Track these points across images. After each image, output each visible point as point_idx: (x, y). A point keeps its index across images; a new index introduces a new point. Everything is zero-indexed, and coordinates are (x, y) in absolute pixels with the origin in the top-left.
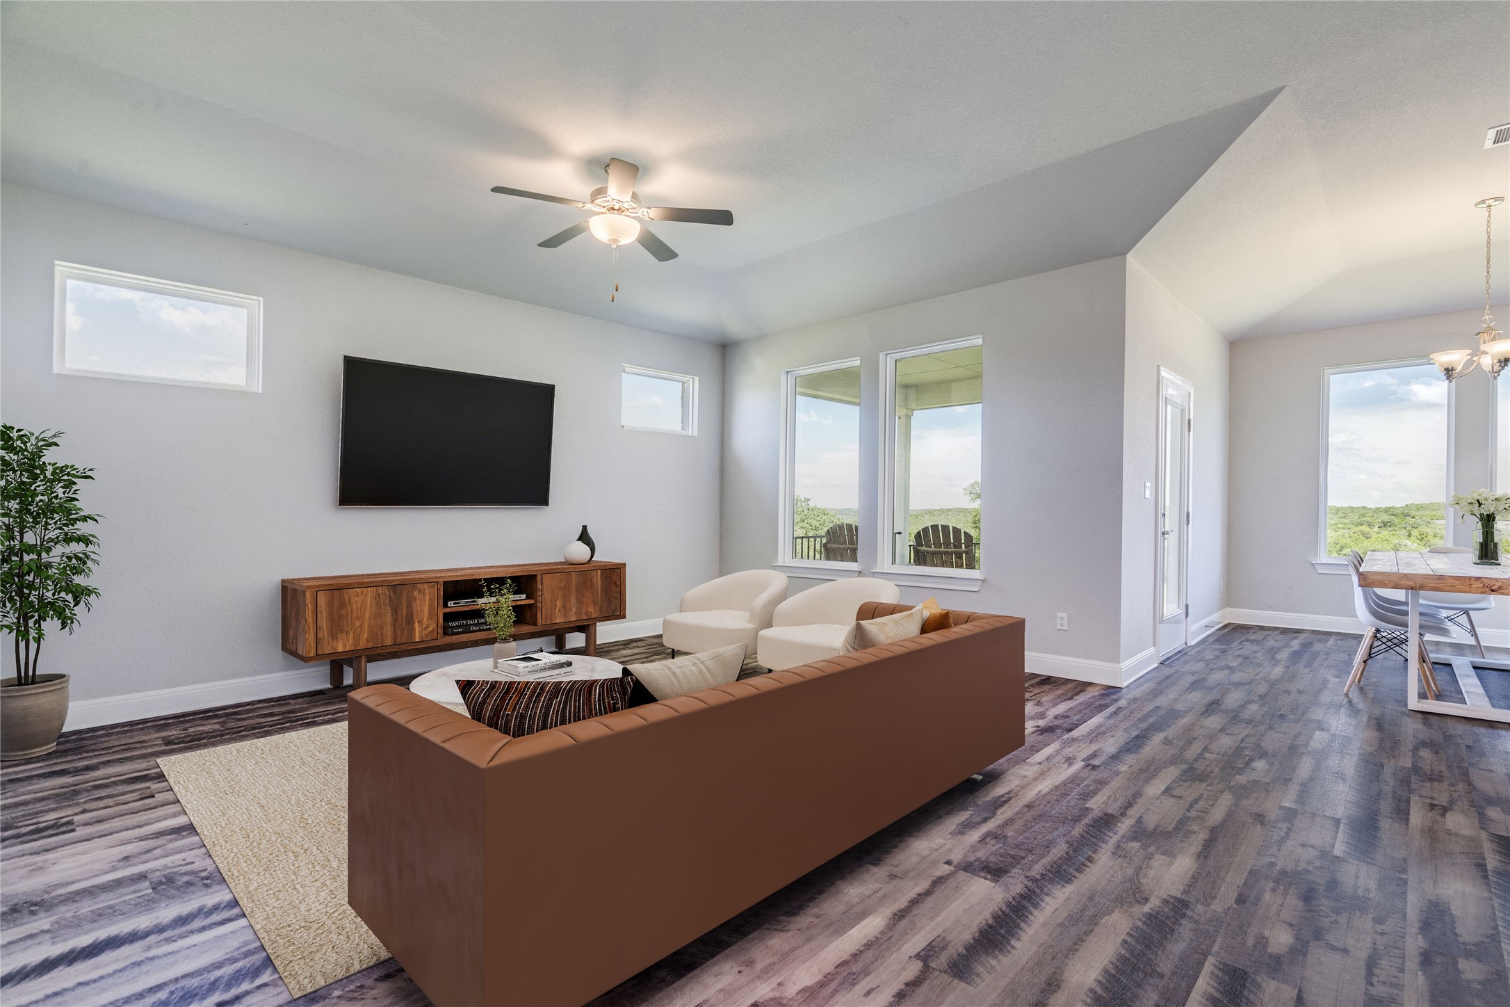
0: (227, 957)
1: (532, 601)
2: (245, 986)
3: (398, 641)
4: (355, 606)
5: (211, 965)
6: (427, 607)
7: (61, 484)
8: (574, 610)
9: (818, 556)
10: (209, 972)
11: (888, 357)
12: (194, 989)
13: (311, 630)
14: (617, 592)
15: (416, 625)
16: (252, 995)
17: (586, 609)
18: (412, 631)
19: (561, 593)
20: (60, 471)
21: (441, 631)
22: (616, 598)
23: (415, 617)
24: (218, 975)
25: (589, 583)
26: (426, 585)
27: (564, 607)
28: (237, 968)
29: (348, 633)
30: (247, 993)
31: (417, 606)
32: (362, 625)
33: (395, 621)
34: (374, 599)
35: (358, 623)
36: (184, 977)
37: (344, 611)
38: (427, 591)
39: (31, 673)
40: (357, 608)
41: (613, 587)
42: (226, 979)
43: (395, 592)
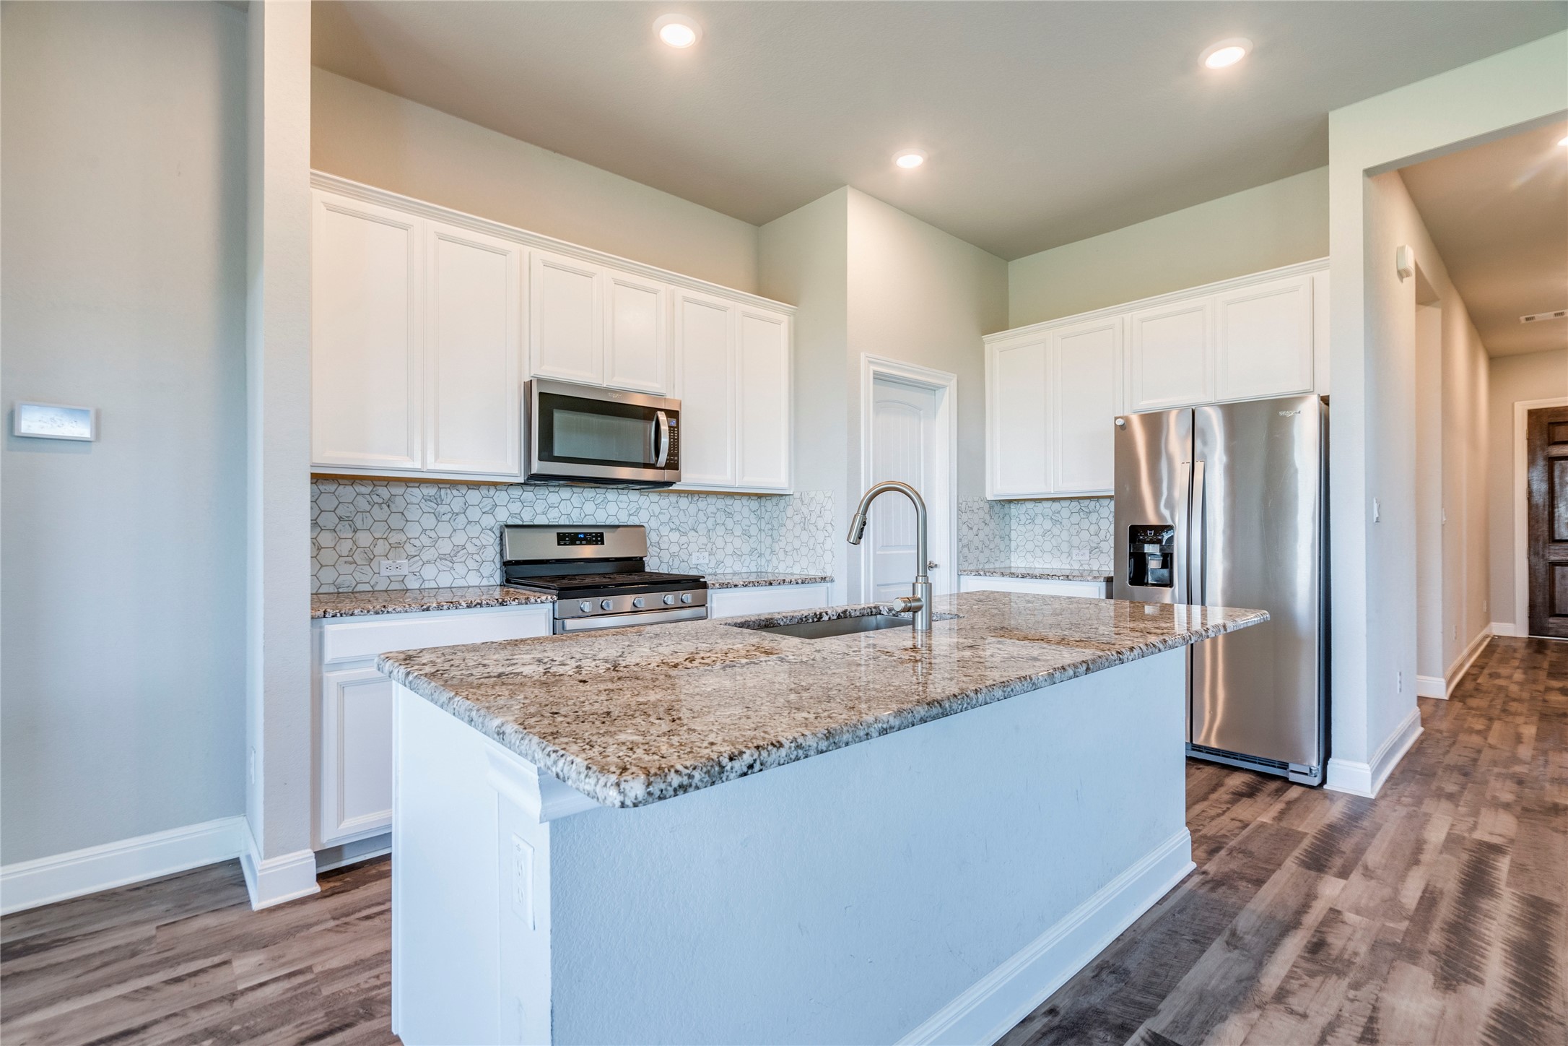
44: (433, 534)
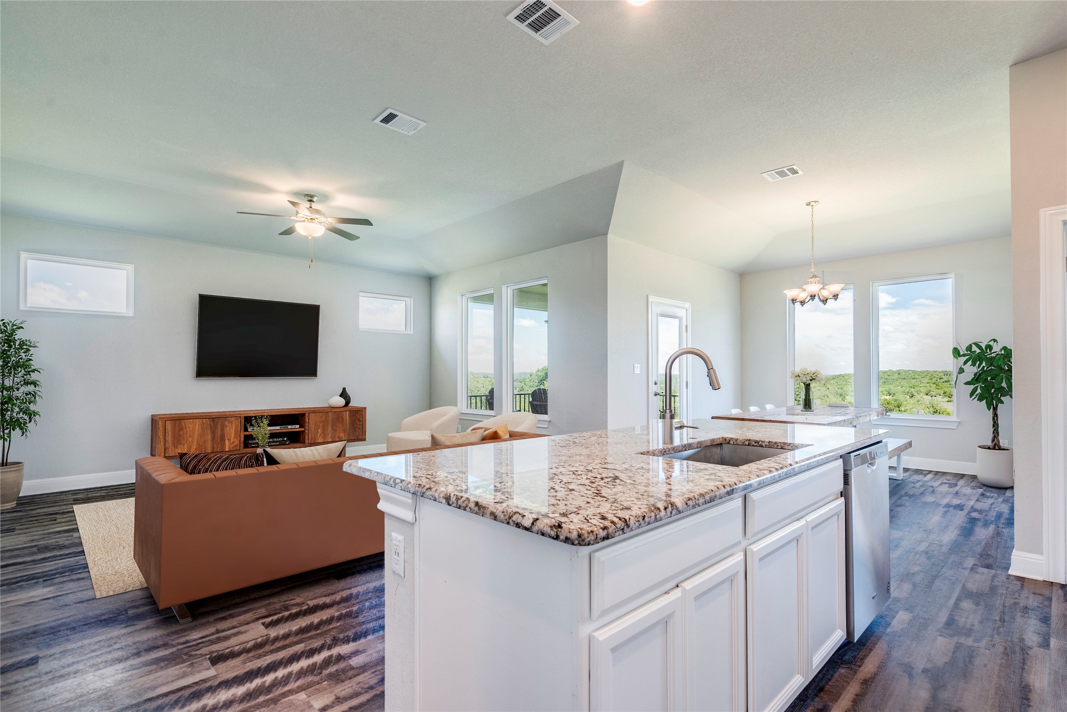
1: (303, 429)
3: (215, 450)
4: (188, 430)
6: (234, 431)
7: (23, 351)
8: (330, 435)
9: (483, 408)
11: (508, 288)
13: (162, 443)
14: (360, 425)
15: (227, 441)
17: (339, 434)
18: (223, 444)
19: (321, 425)
20: (22, 343)
21: (242, 445)
22: (360, 428)
23: (226, 435)
25: (341, 419)
26: (233, 419)
27: (323, 433)
29: (184, 445)
31: (227, 430)
32: (192, 441)
33: (213, 439)
34: (200, 426)
35: (190, 439)
37: (181, 432)
38: (234, 422)
39: (5, 462)
40: (190, 431)
41: (357, 422)
43: (214, 422)
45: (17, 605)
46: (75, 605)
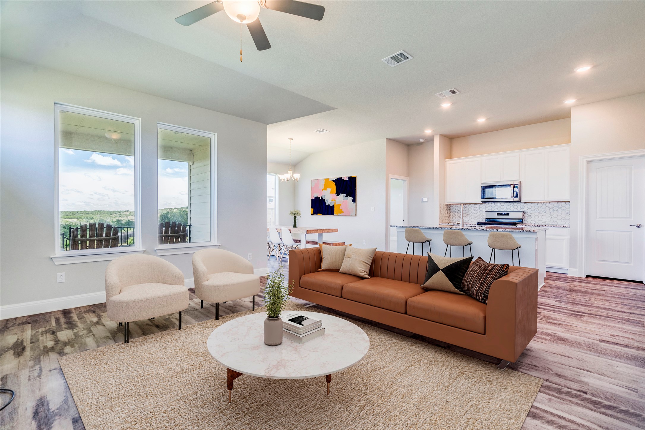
0: (572, 404)
2: (574, 392)
5: (580, 406)
10: (582, 405)
12: (591, 403)
16: (574, 389)
24: (580, 401)
28: (572, 398)
30: (575, 390)
36: (592, 410)
42: (578, 398)
44: (473, 213)
45: (610, 378)
46: (573, 357)
